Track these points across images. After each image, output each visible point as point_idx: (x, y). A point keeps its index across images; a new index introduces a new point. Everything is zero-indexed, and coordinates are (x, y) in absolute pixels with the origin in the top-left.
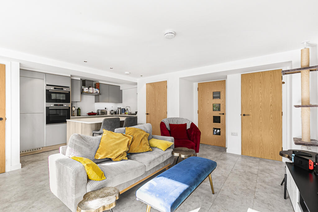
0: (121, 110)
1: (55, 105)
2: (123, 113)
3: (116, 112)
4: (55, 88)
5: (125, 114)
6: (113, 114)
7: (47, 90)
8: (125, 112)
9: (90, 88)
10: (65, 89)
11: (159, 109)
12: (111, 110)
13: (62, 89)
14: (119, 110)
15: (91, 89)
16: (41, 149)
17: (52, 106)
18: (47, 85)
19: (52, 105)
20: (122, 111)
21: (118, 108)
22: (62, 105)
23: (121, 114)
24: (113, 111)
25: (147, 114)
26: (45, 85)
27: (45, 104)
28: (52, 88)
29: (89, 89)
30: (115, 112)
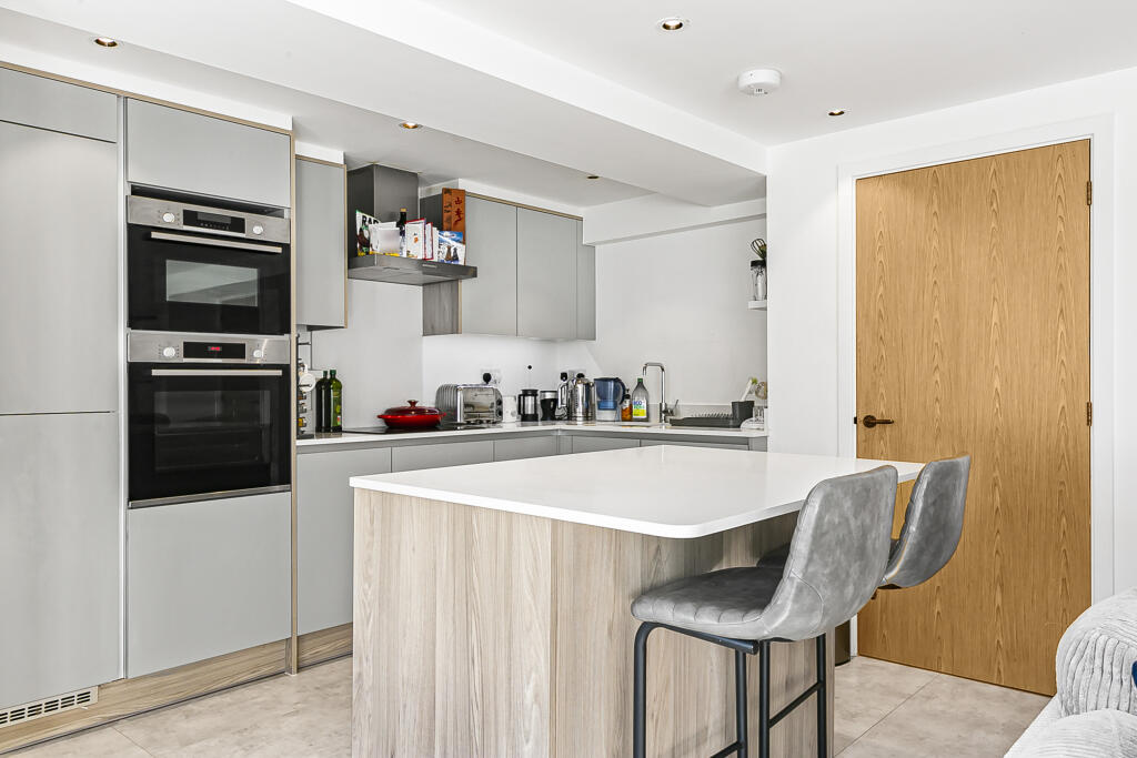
0: (588, 386)
1: (190, 349)
2: (608, 415)
3: (555, 401)
4: (190, 218)
5: (627, 416)
6: (534, 418)
7: (132, 229)
8: (627, 404)
9: (408, 226)
10: (257, 228)
11: (997, 384)
12: (525, 393)
13: (238, 225)
14: (572, 394)
15: (415, 228)
16: (94, 698)
17: (170, 353)
18: (138, 191)
19: (166, 347)
20: (603, 397)
21: (564, 376)
22: (238, 350)
23: (589, 417)
24: (534, 393)
25: (870, 422)
26: (123, 191)
27: (120, 345)
28: (171, 216)
29: (402, 233)
30: (545, 402)
